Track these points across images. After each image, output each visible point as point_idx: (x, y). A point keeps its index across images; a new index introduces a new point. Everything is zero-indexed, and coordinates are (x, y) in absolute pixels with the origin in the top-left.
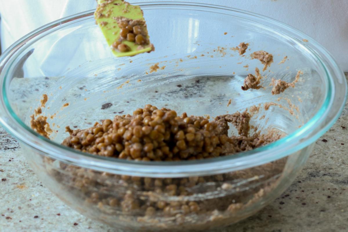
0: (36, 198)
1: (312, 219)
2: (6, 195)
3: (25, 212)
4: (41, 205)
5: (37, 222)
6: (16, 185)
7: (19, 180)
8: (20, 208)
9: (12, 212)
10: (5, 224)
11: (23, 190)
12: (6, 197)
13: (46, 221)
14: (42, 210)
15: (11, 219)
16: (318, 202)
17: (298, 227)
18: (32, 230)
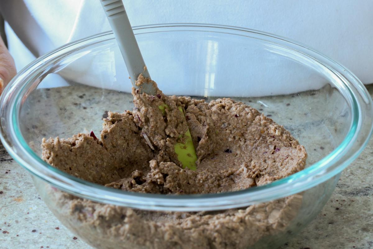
0: (34, 211)
1: (320, 232)
2: (3, 208)
3: (23, 226)
4: (39, 219)
5: (34, 236)
6: (13, 198)
7: (16, 193)
8: (17, 222)
9: (9, 226)
10: (2, 238)
11: (20, 203)
12: (3, 210)
13: (44, 235)
14: (40, 224)
15: (8, 233)
16: (326, 214)
17: (305, 240)
18: (30, 245)
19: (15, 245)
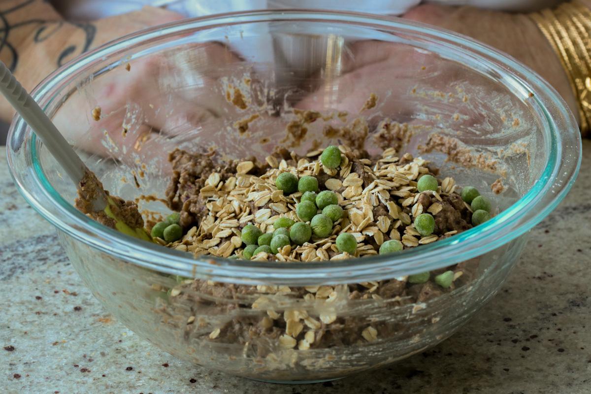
0: (130, 338)
1: (575, 376)
2: (81, 333)
3: (112, 360)
4: (137, 350)
5: (130, 377)
6: (97, 318)
7: (102, 310)
8: (103, 354)
9: (90, 360)
10: (79, 380)
11: (108, 326)
12: (81, 337)
13: (145, 375)
14: (139, 358)
15: (89, 371)
16: (584, 347)
17: (551, 387)
18: (123, 391)
19: (99, 391)
